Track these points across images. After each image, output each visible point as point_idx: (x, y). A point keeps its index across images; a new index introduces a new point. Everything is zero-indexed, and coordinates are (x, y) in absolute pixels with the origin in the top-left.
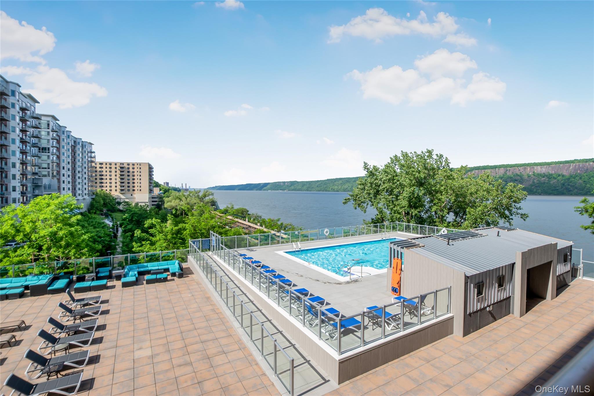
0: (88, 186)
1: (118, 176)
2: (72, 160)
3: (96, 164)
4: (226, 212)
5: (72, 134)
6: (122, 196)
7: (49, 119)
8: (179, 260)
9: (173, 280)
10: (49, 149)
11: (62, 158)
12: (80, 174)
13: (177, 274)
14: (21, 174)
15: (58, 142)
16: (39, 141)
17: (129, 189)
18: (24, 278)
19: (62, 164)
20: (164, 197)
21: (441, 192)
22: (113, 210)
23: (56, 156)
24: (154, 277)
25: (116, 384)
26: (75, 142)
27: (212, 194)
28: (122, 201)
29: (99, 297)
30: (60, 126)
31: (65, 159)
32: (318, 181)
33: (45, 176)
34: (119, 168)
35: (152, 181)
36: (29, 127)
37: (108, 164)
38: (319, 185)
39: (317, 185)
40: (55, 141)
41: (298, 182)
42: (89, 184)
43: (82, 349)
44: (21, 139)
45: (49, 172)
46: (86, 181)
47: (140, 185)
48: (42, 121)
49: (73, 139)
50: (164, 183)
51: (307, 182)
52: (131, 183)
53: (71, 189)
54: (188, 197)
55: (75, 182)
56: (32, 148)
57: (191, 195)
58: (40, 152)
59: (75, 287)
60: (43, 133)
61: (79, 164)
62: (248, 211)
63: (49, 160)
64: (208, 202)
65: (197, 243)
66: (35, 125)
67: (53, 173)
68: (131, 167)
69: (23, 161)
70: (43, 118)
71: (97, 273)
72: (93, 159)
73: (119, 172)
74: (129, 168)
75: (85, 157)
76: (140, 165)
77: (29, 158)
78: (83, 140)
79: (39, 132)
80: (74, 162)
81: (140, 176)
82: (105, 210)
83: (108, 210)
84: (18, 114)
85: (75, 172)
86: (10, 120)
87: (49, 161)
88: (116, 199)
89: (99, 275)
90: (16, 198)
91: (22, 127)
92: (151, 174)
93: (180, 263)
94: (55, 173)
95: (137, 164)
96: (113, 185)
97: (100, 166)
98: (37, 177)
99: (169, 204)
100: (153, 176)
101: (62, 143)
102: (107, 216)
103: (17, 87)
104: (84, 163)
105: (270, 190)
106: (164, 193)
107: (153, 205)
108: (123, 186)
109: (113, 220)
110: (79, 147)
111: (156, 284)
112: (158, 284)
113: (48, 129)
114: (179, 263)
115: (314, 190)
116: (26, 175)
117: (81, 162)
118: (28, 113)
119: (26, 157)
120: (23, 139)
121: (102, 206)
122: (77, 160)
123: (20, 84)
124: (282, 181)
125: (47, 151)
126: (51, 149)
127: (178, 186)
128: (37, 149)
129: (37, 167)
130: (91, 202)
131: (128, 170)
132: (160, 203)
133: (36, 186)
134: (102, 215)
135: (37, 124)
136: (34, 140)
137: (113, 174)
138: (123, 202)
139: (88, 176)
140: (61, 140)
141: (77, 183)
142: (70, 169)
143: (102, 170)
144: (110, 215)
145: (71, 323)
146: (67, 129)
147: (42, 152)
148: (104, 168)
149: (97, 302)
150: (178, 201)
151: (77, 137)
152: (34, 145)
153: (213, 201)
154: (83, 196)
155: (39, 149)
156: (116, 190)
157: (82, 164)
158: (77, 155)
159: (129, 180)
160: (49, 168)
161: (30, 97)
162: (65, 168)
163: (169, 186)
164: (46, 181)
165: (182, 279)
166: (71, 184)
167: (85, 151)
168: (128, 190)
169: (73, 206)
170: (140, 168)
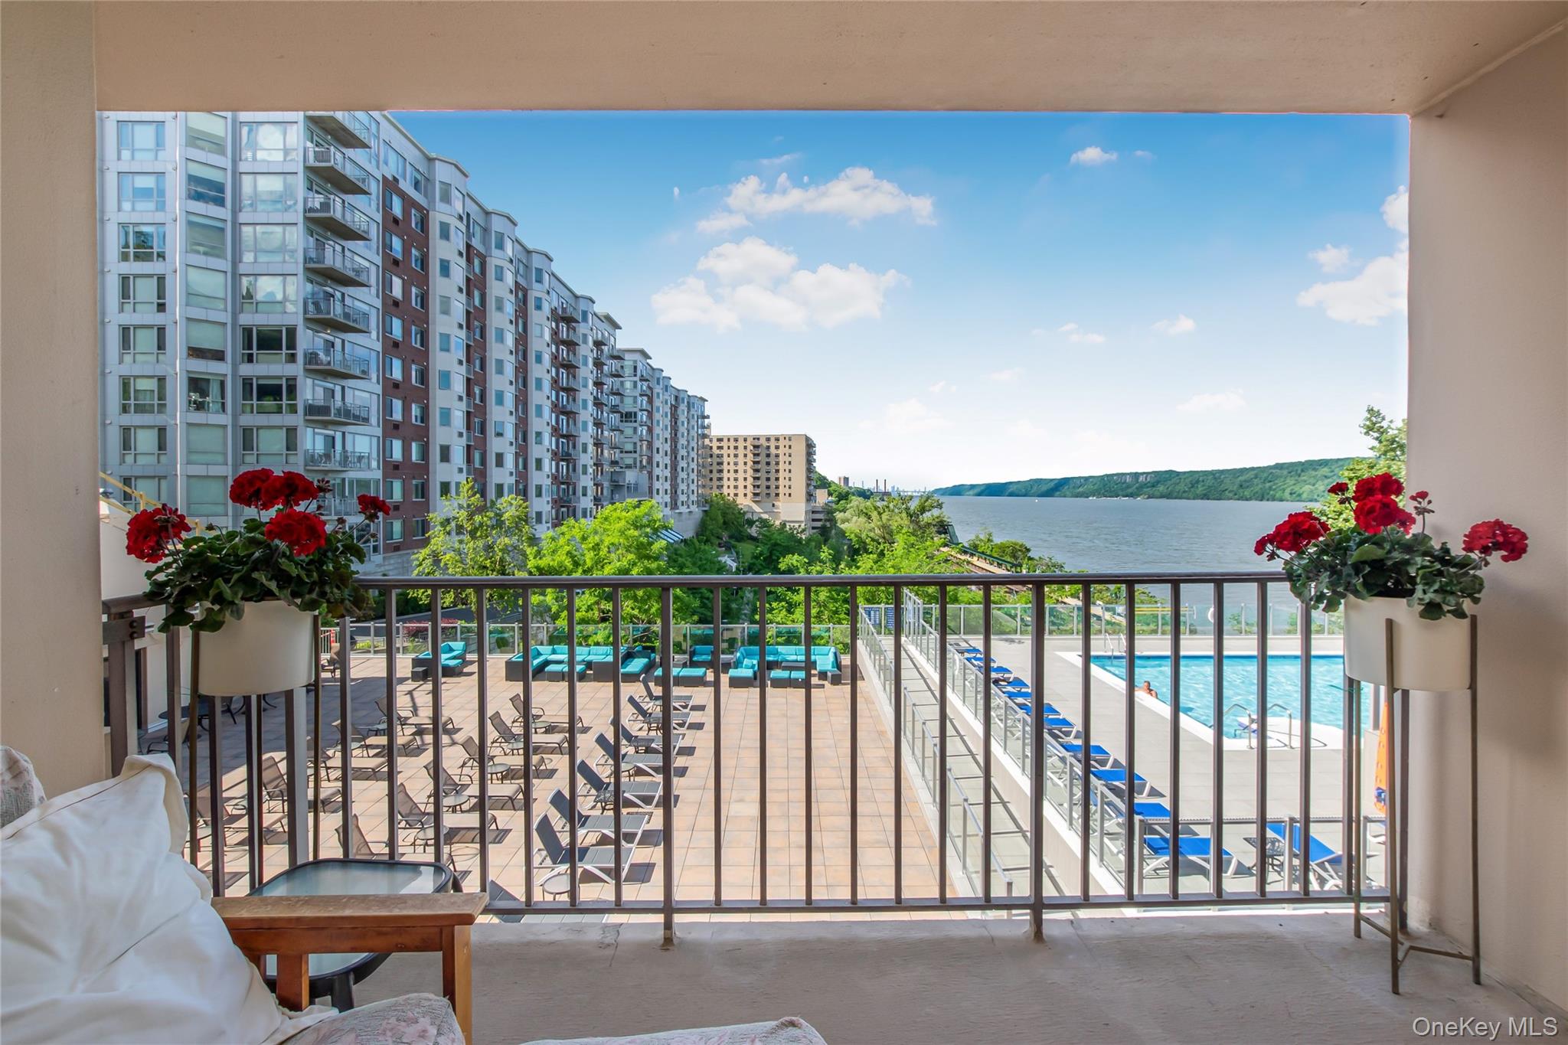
0: (698, 486)
1: (750, 464)
2: (671, 434)
3: (711, 441)
4: (973, 550)
5: (672, 383)
6: (756, 508)
7: (637, 357)
8: (836, 648)
9: (823, 686)
10: (635, 413)
11: (657, 430)
12: (685, 461)
13: (829, 674)
14: (595, 464)
15: (650, 401)
16: (622, 402)
17: (768, 492)
18: (587, 649)
19: (657, 444)
20: (837, 510)
22: (741, 537)
23: (646, 428)
24: (785, 674)
25: (694, 848)
26: (676, 398)
27: (940, 506)
28: (755, 518)
29: (690, 698)
30: (653, 369)
31: (661, 433)
33: (629, 467)
34: (752, 448)
35: (812, 475)
36: (607, 376)
37: (732, 440)
38: (1245, 481)
40: (645, 398)
41: (1178, 474)
42: (700, 483)
43: (654, 779)
44: (596, 398)
45: (635, 459)
46: (694, 476)
47: (790, 483)
48: (626, 363)
49: (674, 393)
51: (1205, 473)
52: (773, 479)
53: (669, 492)
54: (884, 511)
55: (676, 478)
56: (611, 415)
57: (891, 505)
58: (622, 421)
59: (655, 674)
60: (628, 385)
61: (682, 441)
62: (1028, 550)
63: (635, 436)
64: (929, 525)
65: (875, 614)
66: (616, 370)
67: (641, 462)
68: (772, 444)
69: (597, 439)
70: (627, 356)
71: (693, 654)
72: (706, 431)
73: (750, 456)
74: (768, 448)
75: (693, 428)
76: (790, 440)
77: (606, 433)
78: (689, 393)
79: (622, 383)
80: (674, 439)
81: (790, 463)
82: (725, 536)
83: (731, 537)
84: (591, 354)
85: (676, 458)
86: (581, 366)
87: (636, 439)
88: (745, 513)
89: (695, 659)
90: (586, 509)
91: (597, 377)
92: (811, 458)
93: (838, 653)
94: (644, 463)
95: (785, 438)
96: (741, 483)
97: (718, 444)
98: (617, 469)
100: (815, 464)
101: (657, 403)
102: (729, 548)
103: (590, 303)
104: (690, 438)
106: (837, 503)
107: (813, 528)
108: (758, 487)
109: (738, 558)
110: (683, 407)
111: (788, 689)
112: (792, 689)
113: (635, 375)
114: (835, 654)
115: (1231, 495)
116: (602, 465)
117: (685, 438)
118: (605, 348)
119: (602, 433)
120: (598, 399)
121: (720, 528)
122: (679, 435)
123: (594, 298)
124: (1128, 472)
125: (633, 419)
126: (639, 414)
127: (870, 485)
128: (618, 415)
129: (617, 451)
130: (702, 519)
131: (768, 452)
132: (828, 524)
133: (617, 487)
134: (720, 545)
135: (619, 369)
136: (614, 400)
137: (741, 460)
138: (757, 521)
139: (698, 465)
140: (655, 395)
141: (679, 481)
142: (669, 452)
143: (722, 452)
144: (734, 547)
145: (643, 734)
146: (664, 374)
147: (626, 421)
148: (726, 448)
149: (685, 707)
150: (863, 519)
151: (679, 388)
152: (614, 409)
153: (942, 521)
154: (688, 507)
155: (622, 417)
156: (745, 495)
157: (688, 442)
158: (679, 423)
159: (770, 472)
160: (635, 452)
161: (609, 319)
162: (660, 450)
163: (850, 485)
164: (630, 476)
165: (839, 687)
166: (669, 482)
167: (693, 415)
168: (767, 494)
169: (658, 524)
170: (790, 447)
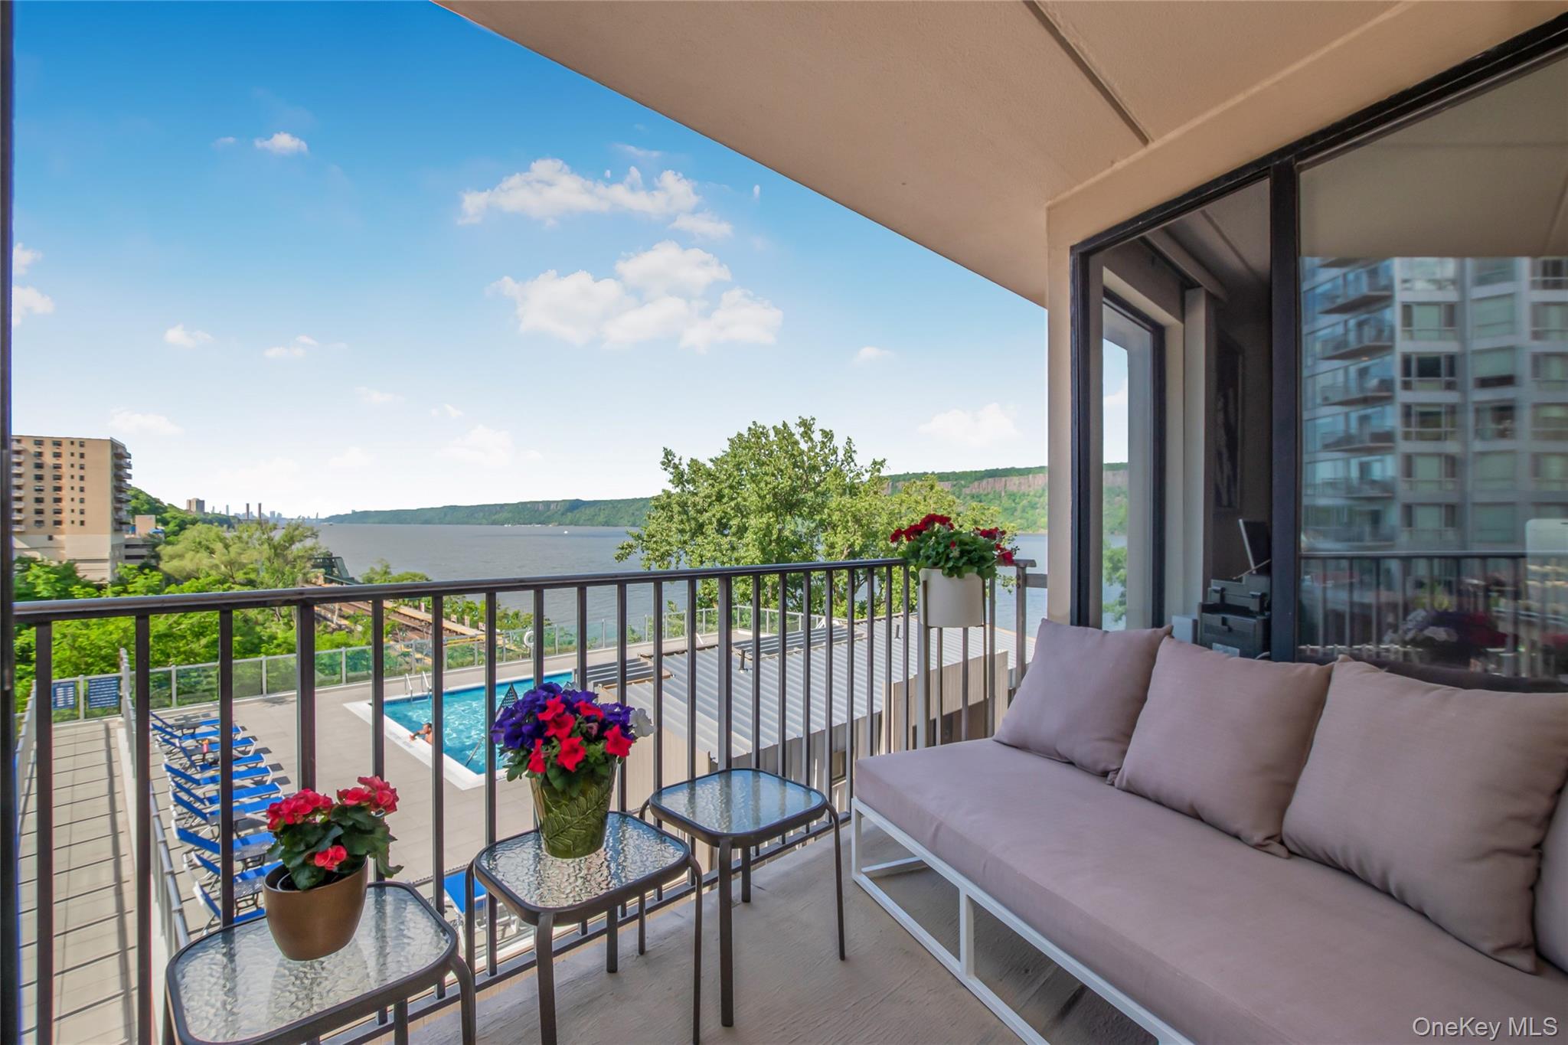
17: (39, 519)
20: (164, 543)
21: (834, 527)
32: (634, 500)
35: (125, 495)
39: (631, 512)
41: (585, 502)
47: (82, 506)
50: (190, 502)
52: (48, 500)
54: (234, 543)
68: (49, 450)
76: (81, 446)
81: (82, 478)
92: (122, 473)
95: (72, 443)
99: (176, 563)
105: (509, 523)
106: (171, 533)
127: (234, 508)
131: (39, 461)
132: (153, 563)
153: (325, 554)
159: (42, 490)
163: (206, 511)
168: (37, 522)
170: (82, 456)
